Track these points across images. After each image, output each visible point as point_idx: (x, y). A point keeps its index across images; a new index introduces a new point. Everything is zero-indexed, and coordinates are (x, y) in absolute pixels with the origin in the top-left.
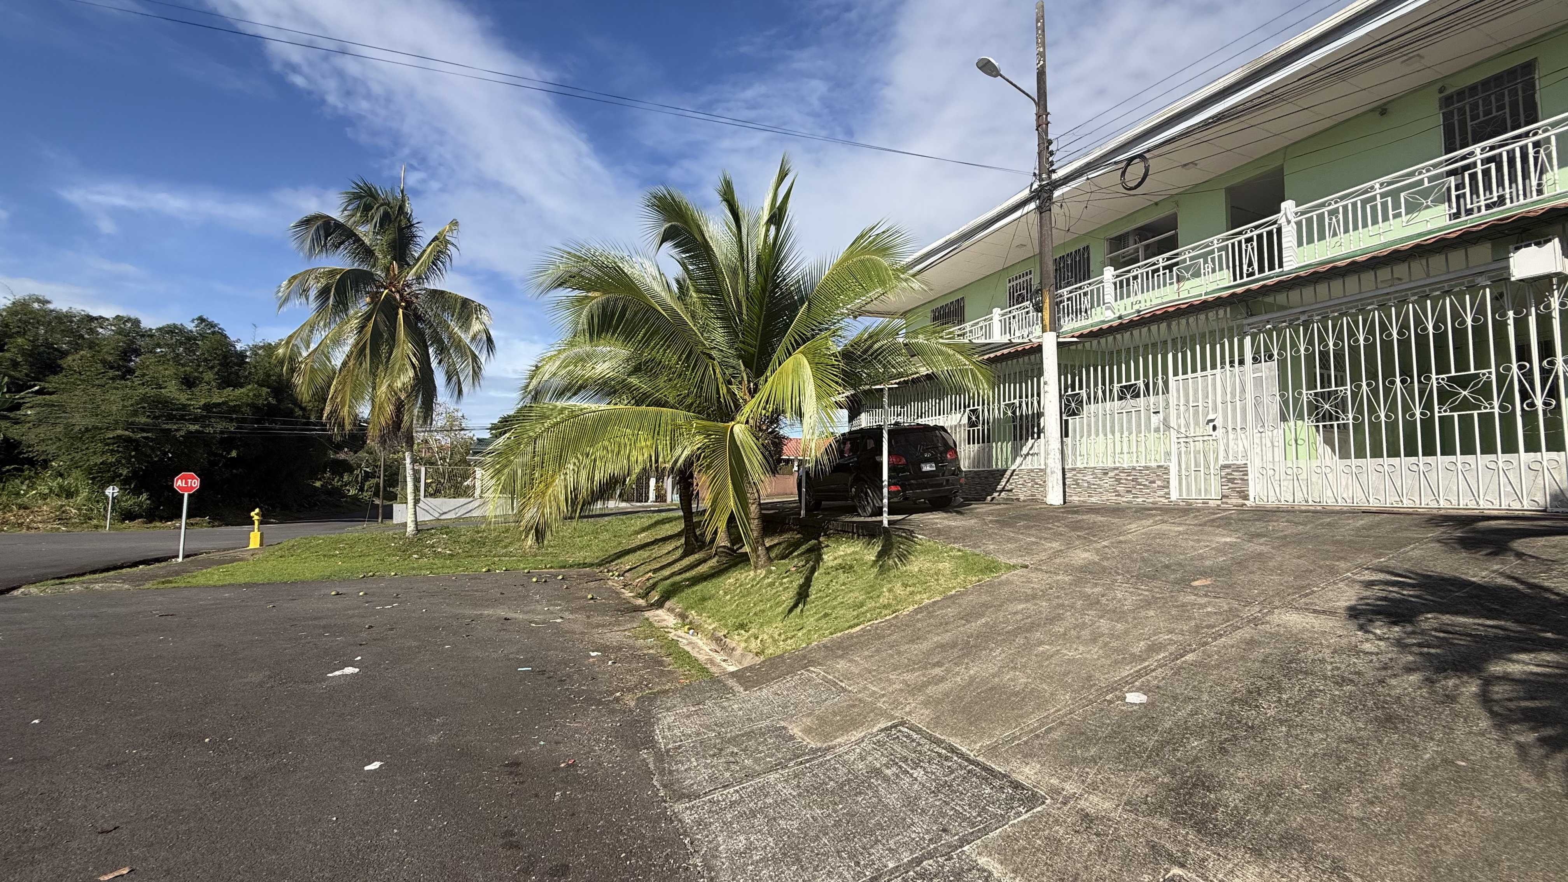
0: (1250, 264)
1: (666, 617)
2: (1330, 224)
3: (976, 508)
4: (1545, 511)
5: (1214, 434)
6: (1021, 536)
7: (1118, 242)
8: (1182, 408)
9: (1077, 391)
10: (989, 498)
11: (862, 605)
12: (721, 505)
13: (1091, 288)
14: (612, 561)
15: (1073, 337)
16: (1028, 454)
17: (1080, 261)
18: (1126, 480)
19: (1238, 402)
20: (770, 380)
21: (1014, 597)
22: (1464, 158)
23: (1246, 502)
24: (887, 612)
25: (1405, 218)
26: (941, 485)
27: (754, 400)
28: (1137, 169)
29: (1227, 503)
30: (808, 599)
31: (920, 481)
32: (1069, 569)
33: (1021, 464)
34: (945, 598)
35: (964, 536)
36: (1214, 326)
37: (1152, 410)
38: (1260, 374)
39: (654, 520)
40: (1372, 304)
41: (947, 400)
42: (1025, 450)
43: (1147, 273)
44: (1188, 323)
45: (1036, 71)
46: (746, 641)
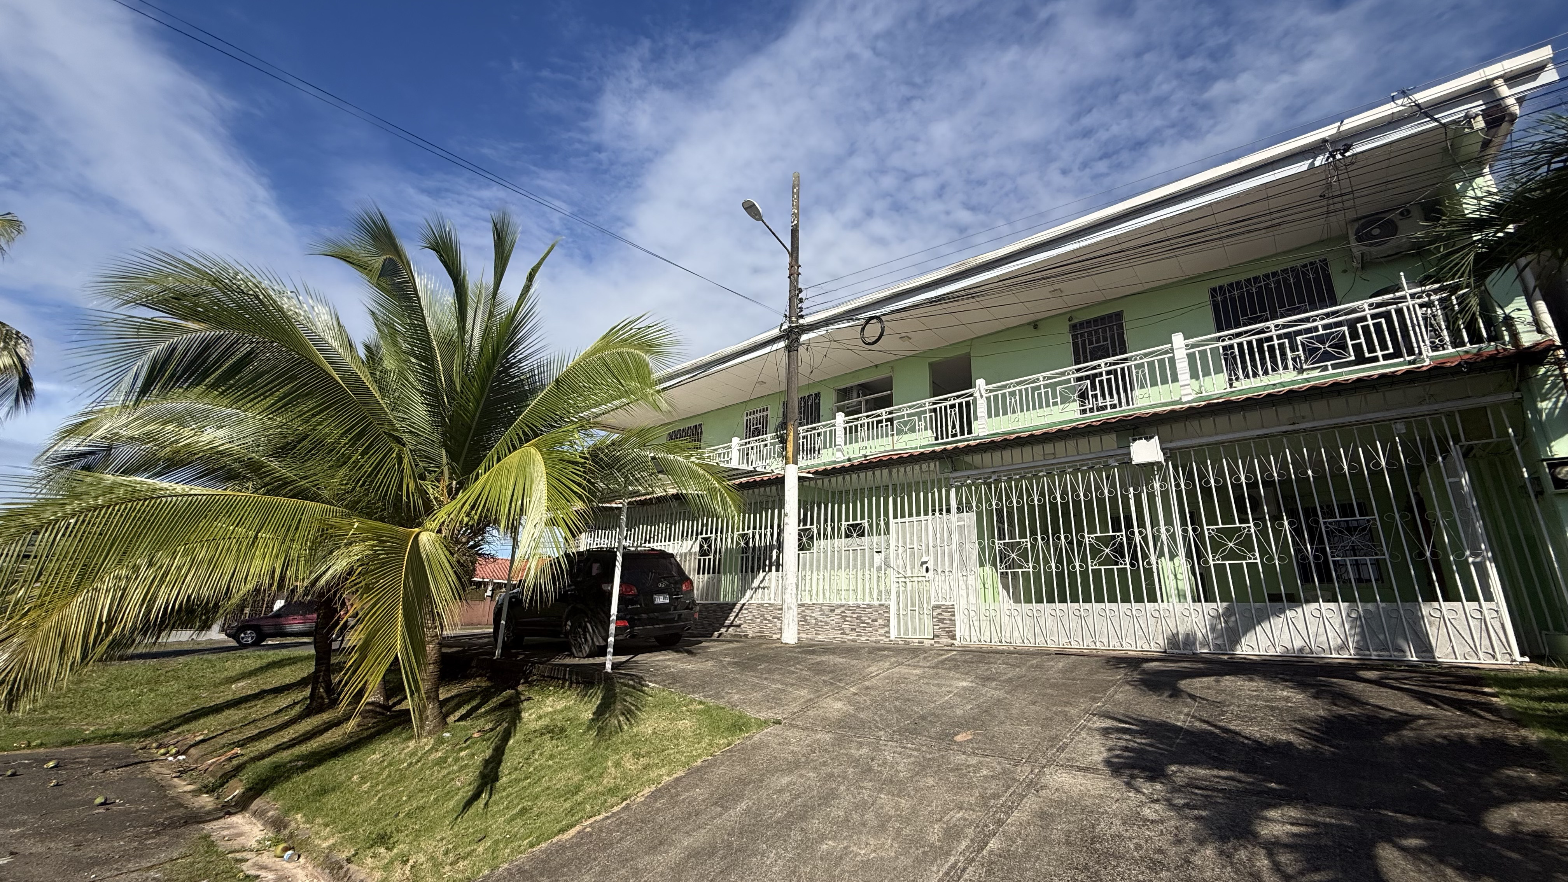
0: (954, 427)
1: (247, 828)
2: (1010, 403)
3: (708, 647)
4: (1165, 652)
5: (927, 575)
6: (765, 682)
7: (844, 394)
8: (901, 549)
9: (808, 526)
10: (716, 634)
11: (577, 789)
12: (378, 647)
13: (824, 430)
14: (172, 728)
15: (809, 472)
16: (759, 587)
17: (812, 405)
18: (852, 617)
19: (946, 547)
20: (482, 479)
21: (774, 768)
22: (1094, 368)
23: (954, 642)
24: (614, 800)
25: (1061, 407)
26: (672, 620)
27: (454, 502)
28: (873, 330)
29: (938, 643)
30: (498, 784)
31: (651, 615)
32: (827, 724)
33: (752, 597)
34: (690, 773)
35: (702, 683)
36: (927, 477)
37: (875, 550)
38: (962, 523)
39: (265, 661)
40: (1041, 471)
41: (679, 526)
42: (756, 583)
43: (873, 422)
44: (905, 471)
45: (791, 228)
46: (385, 868)
